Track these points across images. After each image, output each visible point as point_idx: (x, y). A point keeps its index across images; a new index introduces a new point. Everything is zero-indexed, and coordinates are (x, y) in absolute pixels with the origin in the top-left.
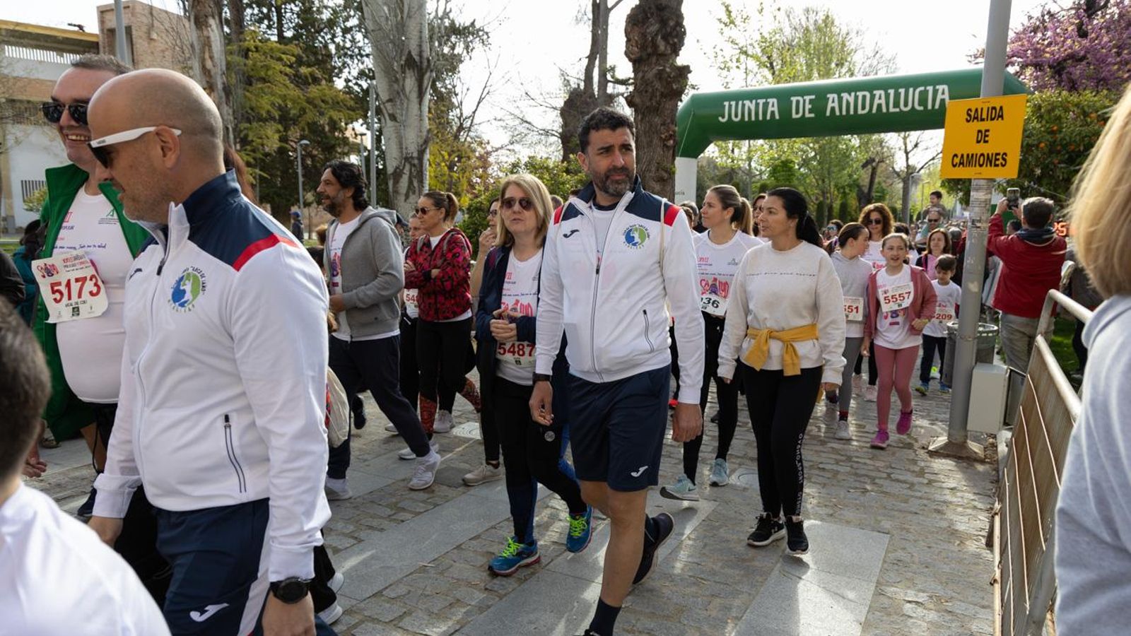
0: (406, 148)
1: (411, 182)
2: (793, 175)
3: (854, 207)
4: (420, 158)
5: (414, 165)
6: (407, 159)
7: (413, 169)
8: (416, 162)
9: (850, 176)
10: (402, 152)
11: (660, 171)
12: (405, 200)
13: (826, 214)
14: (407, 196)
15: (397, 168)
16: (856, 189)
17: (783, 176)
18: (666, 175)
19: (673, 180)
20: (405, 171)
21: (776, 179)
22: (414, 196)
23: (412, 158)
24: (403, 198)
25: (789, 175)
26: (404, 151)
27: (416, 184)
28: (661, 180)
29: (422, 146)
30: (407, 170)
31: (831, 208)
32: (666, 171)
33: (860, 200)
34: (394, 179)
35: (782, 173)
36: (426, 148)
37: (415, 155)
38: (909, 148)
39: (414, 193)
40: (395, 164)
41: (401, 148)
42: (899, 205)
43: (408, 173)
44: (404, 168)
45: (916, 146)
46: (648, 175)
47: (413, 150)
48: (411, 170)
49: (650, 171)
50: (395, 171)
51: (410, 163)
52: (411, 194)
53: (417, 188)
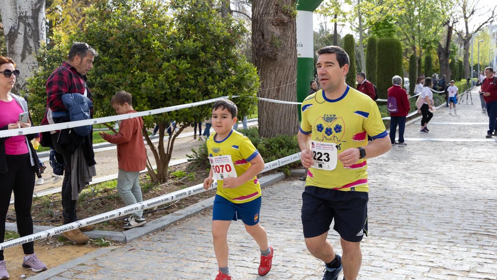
0: (20, 7)
1: (26, 42)
2: (394, 31)
3: (435, 61)
4: (35, 17)
5: (29, 25)
6: (21, 18)
7: (28, 29)
8: (31, 21)
9: (435, 33)
10: (16, 12)
11: (279, 14)
12: (22, 61)
13: (417, 65)
14: (23, 57)
15: (12, 28)
16: (438, 45)
17: (385, 32)
18: (286, 18)
19: (294, 24)
20: (19, 31)
21: (379, 34)
22: (30, 56)
23: (26, 17)
24: (20, 59)
25: (390, 32)
26: (18, 10)
27: (32, 44)
28: (281, 24)
29: (36, 5)
30: (21, 30)
31: (420, 61)
32: (286, 14)
33: (439, 54)
34: (9, 39)
35: (383, 30)
36: (41, 7)
37: (29, 14)
38: (467, 15)
39: (30, 53)
40: (11, 24)
41: (16, 8)
42: (461, 59)
43: (23, 33)
44: (18, 29)
45: (473, 13)
46: (266, 18)
47: (26, 7)
48: (25, 29)
49: (268, 14)
50: (10, 32)
51: (24, 22)
52: (27, 54)
53: (33, 48)
